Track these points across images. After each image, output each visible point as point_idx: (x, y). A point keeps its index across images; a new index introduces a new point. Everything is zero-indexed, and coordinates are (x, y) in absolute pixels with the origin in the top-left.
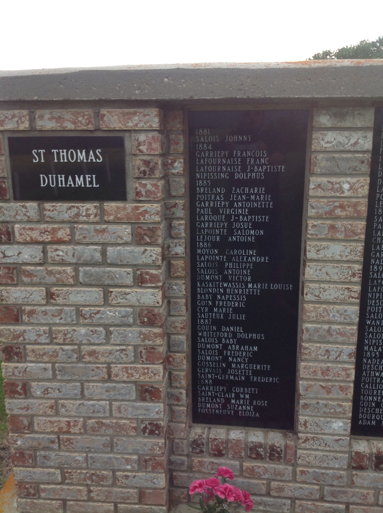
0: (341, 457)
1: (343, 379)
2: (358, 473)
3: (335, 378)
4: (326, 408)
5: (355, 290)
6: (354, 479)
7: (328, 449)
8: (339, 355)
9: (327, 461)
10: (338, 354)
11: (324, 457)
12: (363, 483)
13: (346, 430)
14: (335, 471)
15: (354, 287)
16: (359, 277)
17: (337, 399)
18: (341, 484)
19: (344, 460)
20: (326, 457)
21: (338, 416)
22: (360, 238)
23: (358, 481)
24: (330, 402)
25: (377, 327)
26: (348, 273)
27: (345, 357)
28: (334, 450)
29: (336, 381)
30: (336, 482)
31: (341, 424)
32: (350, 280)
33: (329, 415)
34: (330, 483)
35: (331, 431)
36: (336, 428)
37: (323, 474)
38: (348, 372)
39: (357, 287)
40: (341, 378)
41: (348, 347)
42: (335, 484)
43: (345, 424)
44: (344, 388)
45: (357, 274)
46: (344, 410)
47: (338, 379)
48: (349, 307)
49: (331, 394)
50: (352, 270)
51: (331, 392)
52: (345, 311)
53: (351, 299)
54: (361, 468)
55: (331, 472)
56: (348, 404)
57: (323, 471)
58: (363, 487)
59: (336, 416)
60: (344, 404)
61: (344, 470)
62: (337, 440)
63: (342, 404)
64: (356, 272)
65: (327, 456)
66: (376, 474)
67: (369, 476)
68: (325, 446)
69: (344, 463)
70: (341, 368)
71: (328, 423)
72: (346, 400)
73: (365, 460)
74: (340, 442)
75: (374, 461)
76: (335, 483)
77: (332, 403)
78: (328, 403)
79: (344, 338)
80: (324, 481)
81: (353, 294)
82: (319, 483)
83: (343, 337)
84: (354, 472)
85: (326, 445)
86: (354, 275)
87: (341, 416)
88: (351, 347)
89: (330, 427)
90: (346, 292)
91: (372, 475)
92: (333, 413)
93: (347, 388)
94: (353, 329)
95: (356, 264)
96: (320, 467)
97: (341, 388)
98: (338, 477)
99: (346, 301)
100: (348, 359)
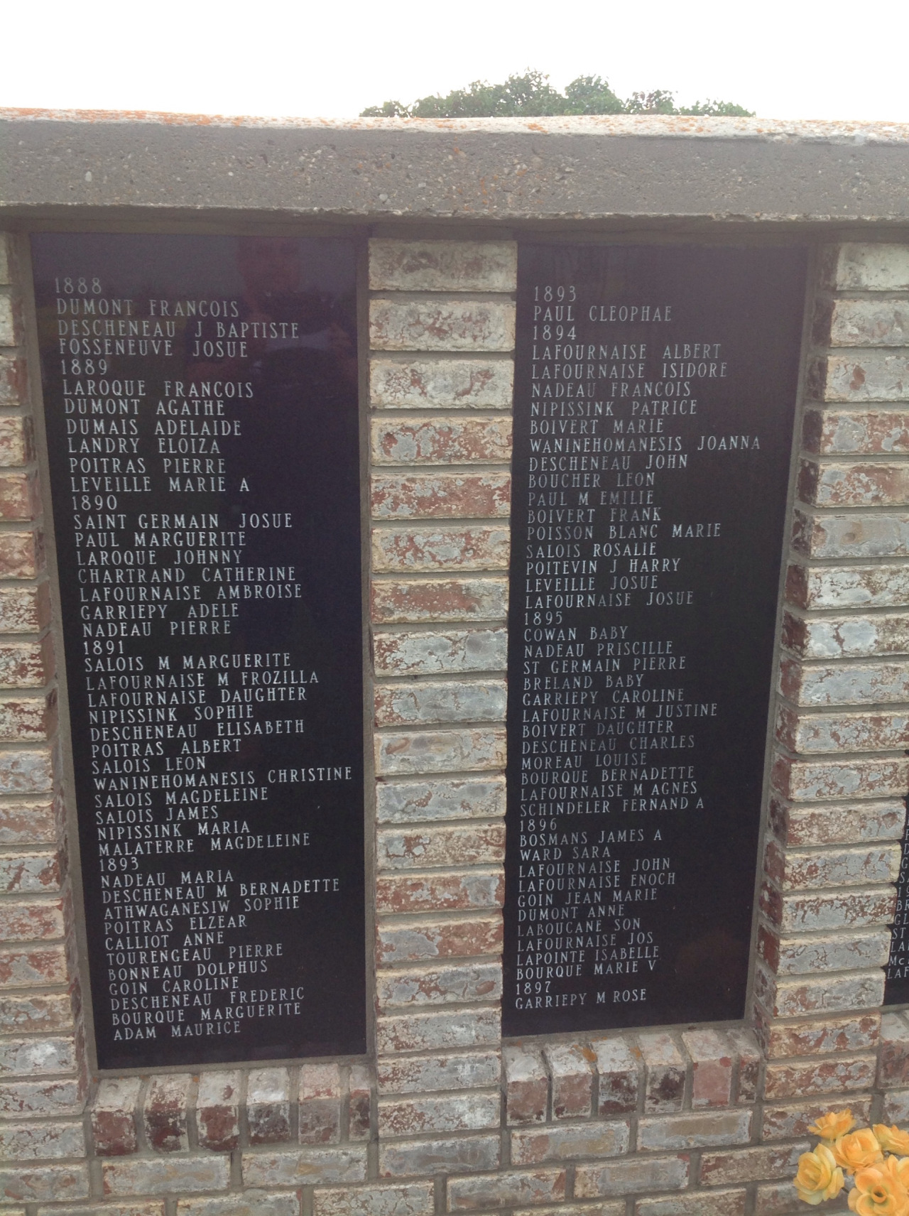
0: (64, 1130)
1: (34, 936)
2: (115, 1165)
3: (14, 937)
4: (5, 1014)
5: (29, 708)
6: (107, 1179)
7: (29, 1114)
8: (17, 878)
9: (32, 1147)
10: (12, 875)
11: (22, 1135)
12: (130, 1188)
13: (65, 1062)
14: (58, 1168)
15: (27, 700)
16: (39, 674)
17: (30, 989)
18: (77, 1197)
19: (73, 1137)
20: (27, 1135)
21: (40, 1030)
22: (21, 574)
23: (117, 1183)
24: (13, 999)
25: (124, 793)
26: (8, 667)
27: (32, 882)
28: (44, 1115)
29: (18, 943)
30: (63, 1193)
31: (50, 1049)
32: (15, 683)
33: (16, 1030)
34: (48, 1197)
35: (27, 1071)
36: (40, 1061)
37: (26, 1178)
38: (46, 917)
39: (37, 700)
40: (31, 936)
41: (36, 854)
42: (61, 1199)
43: (61, 1047)
44: (41, 959)
45: (30, 668)
46: (50, 1012)
47: (22, 938)
48: (24, 752)
49: (10, 979)
50: (17, 656)
51: (10, 974)
52: (15, 764)
53: (24, 733)
54: (119, 1151)
55: (47, 1170)
56: (60, 997)
57: (26, 1172)
58: (133, 1198)
59: (36, 1030)
60: (48, 998)
61: (79, 1161)
62: (48, 1091)
63: (44, 998)
64: (26, 662)
65: (29, 1133)
66: (162, 1161)
67: (143, 1166)
68: (19, 1108)
69: (77, 1144)
70: (28, 909)
71: (17, 1050)
72: (54, 988)
73: (126, 1130)
74: (56, 1094)
75: (147, 1130)
76: (62, 1196)
77: (19, 1000)
78: (9, 1002)
79: (23, 833)
80: (32, 1196)
81: (27, 720)
82: (21, 1202)
83: (19, 831)
84: (106, 1164)
85: (21, 1105)
86: (22, 670)
87: (48, 1028)
88: (45, 853)
89: (24, 1060)
90: (9, 715)
91: (149, 1164)
92: (24, 1025)
93: (47, 959)
94: (42, 809)
95: (25, 641)
96: (16, 1163)
97: (36, 961)
98: (67, 1181)
99: (12, 738)
100: (42, 885)
